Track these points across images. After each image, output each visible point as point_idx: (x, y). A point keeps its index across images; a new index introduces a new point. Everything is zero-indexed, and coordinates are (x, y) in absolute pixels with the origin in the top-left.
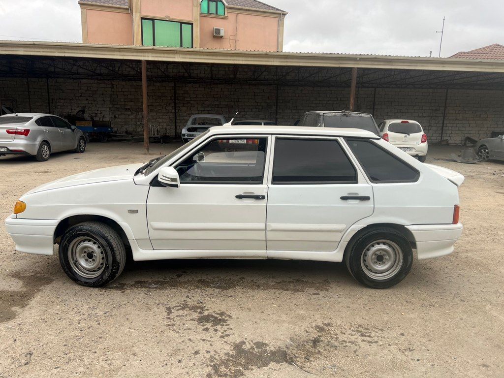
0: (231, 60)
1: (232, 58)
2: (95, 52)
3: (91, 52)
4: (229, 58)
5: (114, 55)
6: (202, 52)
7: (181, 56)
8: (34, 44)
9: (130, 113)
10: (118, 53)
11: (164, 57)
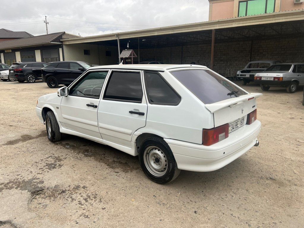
0: (273, 20)
1: (274, 19)
2: (188, 29)
3: (186, 29)
4: (272, 19)
5: (197, 29)
6: (251, 18)
7: (237, 23)
8: (161, 29)
9: (223, 62)
10: (200, 27)
11: (226, 25)
